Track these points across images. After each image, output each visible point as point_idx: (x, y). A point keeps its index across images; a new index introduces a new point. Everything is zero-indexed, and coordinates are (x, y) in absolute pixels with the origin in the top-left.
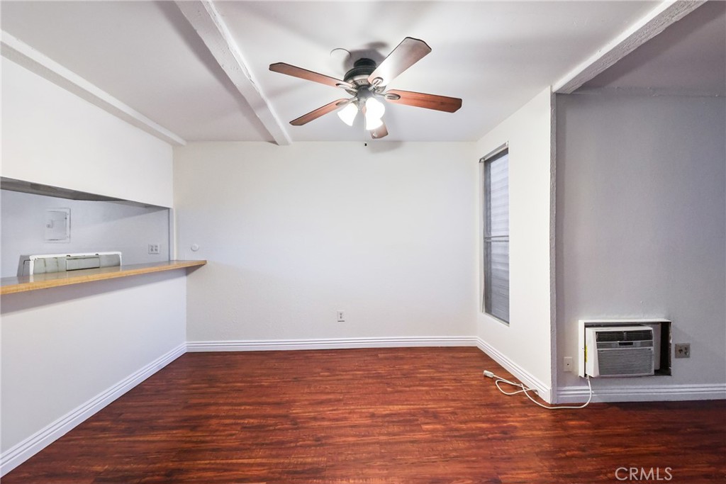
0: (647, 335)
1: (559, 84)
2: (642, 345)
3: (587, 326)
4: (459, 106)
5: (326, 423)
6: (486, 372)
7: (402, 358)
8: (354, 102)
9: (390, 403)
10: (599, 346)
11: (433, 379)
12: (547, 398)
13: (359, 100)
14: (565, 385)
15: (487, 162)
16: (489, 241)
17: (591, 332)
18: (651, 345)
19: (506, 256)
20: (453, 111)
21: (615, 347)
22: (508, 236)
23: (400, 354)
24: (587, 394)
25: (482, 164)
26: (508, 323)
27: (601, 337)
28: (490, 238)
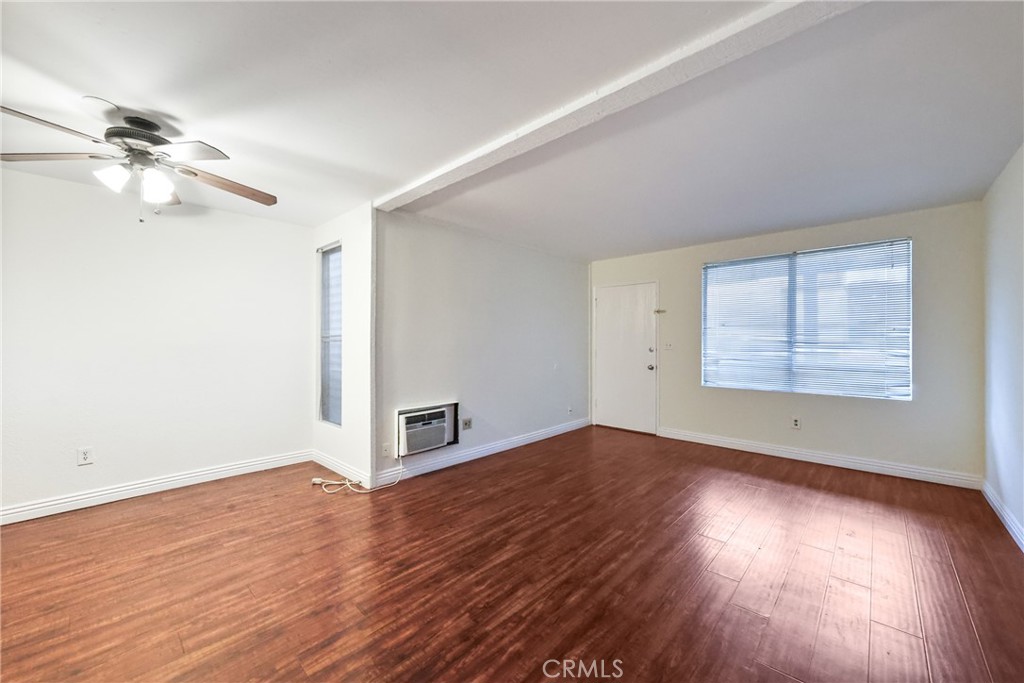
0: (441, 415)
1: (378, 202)
2: (438, 423)
3: (400, 413)
4: (276, 202)
5: (62, 590)
6: (314, 480)
7: (203, 493)
8: (124, 165)
9: (179, 539)
10: (407, 429)
11: (247, 502)
12: (367, 485)
13: (131, 164)
14: (382, 470)
15: (326, 254)
16: (327, 340)
17: (402, 417)
18: (444, 422)
19: (340, 356)
20: (269, 205)
21: (419, 427)
22: (340, 336)
23: (200, 490)
24: (398, 473)
25: (320, 255)
26: (340, 424)
27: (410, 421)
28: (328, 337)
